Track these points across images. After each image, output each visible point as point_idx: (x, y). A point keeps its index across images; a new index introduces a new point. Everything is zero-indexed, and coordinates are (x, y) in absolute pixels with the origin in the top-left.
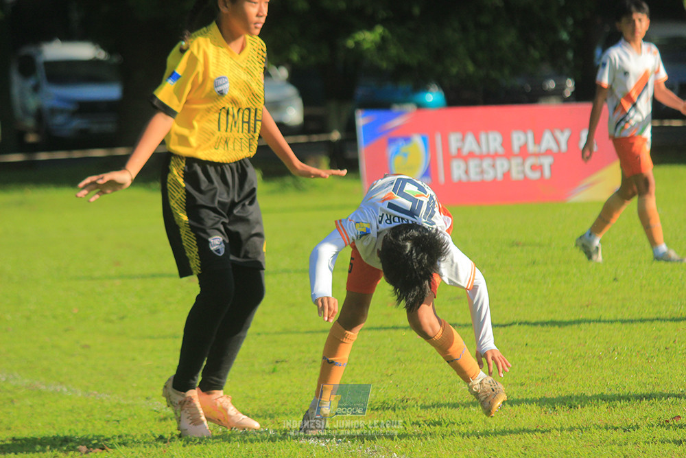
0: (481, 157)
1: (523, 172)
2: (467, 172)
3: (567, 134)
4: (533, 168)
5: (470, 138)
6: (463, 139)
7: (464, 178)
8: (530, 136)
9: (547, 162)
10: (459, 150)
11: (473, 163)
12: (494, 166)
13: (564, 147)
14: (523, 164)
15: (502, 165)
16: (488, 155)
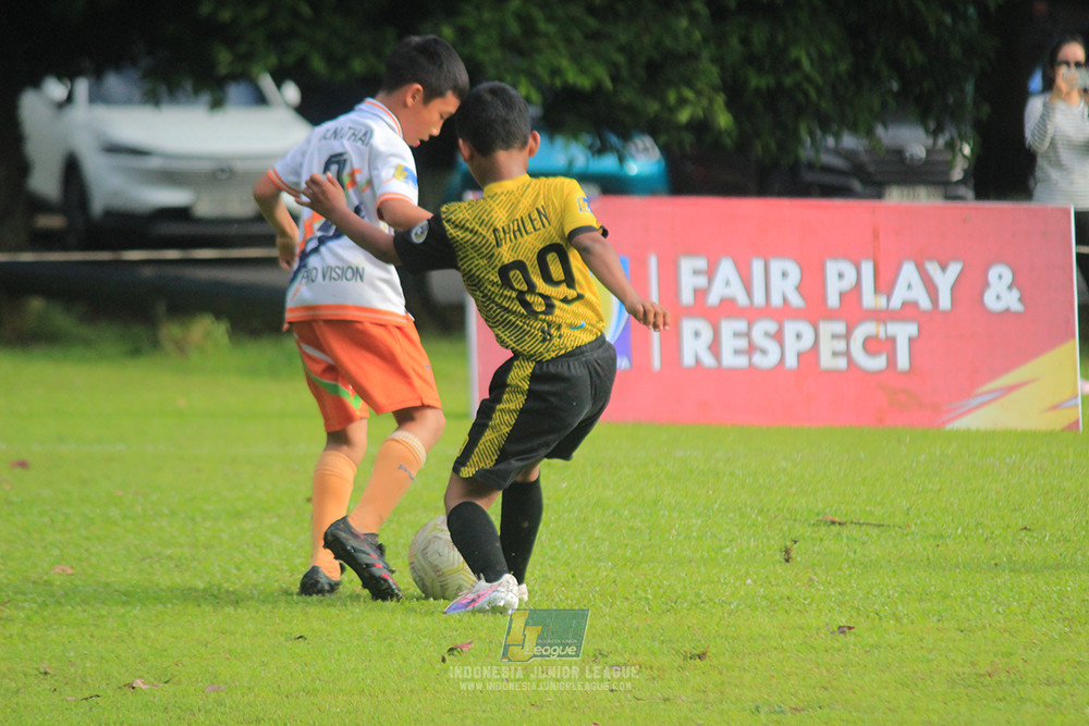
0: (752, 314)
1: (847, 354)
2: (715, 347)
3: (955, 269)
4: (871, 344)
5: (726, 268)
6: (710, 273)
7: (708, 360)
8: (867, 268)
9: (903, 332)
10: (700, 294)
11: (729, 327)
12: (778, 337)
13: (945, 302)
14: (848, 336)
15: (799, 335)
16: (767, 312)
